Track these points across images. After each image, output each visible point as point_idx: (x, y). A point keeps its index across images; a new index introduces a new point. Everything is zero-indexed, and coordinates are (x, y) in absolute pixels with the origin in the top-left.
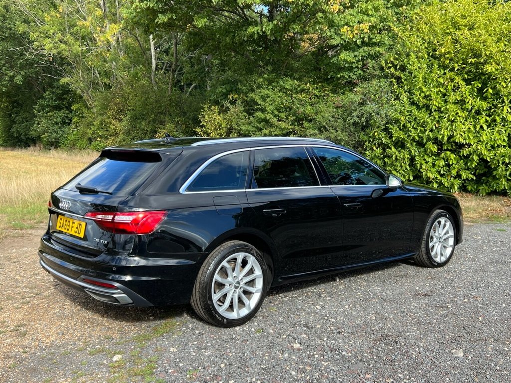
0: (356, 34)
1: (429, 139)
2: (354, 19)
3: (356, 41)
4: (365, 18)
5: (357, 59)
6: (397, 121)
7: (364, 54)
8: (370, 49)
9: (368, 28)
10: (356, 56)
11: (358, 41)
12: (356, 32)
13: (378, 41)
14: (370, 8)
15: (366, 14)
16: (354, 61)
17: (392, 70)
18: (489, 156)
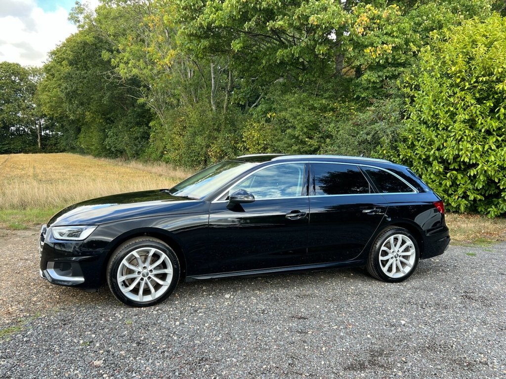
0: (379, 54)
1: (436, 158)
2: (378, 40)
3: (379, 61)
4: (390, 39)
5: (381, 79)
6: (405, 140)
7: (388, 74)
8: (393, 68)
9: (391, 48)
10: (379, 77)
11: (381, 61)
12: (379, 52)
13: (403, 61)
14: (395, 29)
15: (392, 35)
16: (378, 81)
17: (408, 90)
18: (497, 178)
